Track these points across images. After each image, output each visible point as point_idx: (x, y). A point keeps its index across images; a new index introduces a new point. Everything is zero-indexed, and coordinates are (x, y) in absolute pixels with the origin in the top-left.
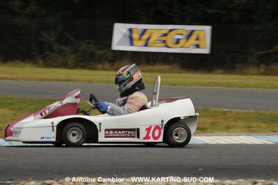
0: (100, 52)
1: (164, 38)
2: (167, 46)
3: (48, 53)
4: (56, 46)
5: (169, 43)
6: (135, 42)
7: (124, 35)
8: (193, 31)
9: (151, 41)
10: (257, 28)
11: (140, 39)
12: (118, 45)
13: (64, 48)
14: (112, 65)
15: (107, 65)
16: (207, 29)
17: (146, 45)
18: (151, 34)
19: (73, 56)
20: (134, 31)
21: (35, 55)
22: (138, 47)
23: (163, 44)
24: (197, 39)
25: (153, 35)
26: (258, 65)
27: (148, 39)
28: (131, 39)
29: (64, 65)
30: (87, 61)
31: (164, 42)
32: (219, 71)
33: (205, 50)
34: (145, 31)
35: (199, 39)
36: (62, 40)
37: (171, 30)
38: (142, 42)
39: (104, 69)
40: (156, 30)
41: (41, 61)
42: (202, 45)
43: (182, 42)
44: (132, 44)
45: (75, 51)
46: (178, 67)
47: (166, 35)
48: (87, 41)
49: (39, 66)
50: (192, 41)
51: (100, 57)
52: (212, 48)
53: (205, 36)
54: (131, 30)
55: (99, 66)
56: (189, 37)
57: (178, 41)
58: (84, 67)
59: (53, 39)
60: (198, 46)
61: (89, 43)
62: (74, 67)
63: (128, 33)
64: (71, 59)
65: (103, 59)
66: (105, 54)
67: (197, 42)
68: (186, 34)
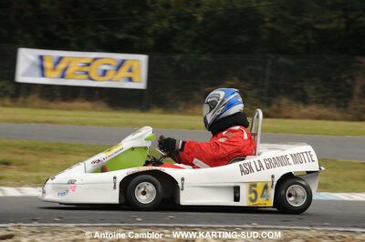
1: (86, 69)
2: (91, 79)
5: (93, 75)
6: (48, 73)
7: (33, 64)
8: (124, 61)
9: (69, 72)
11: (54, 69)
12: (24, 75)
15: (7, 101)
16: (142, 59)
17: (63, 77)
18: (69, 63)
20: (47, 59)
22: (52, 79)
23: (85, 76)
24: (130, 71)
25: (72, 64)
27: (65, 69)
28: (42, 68)
31: (87, 73)
34: (60, 59)
35: (132, 70)
37: (96, 59)
38: (58, 73)
40: (75, 58)
42: (135, 78)
43: (110, 74)
44: (43, 75)
46: (104, 105)
47: (88, 65)
50: (123, 72)
54: (41, 58)
56: (118, 67)
57: (104, 73)
60: (130, 79)
63: (38, 61)
66: (3, 87)
67: (129, 75)
68: (116, 64)
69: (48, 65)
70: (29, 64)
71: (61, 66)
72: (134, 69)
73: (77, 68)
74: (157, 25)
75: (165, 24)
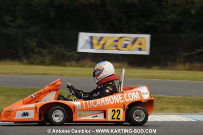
0: (69, 54)
1: (115, 44)
2: (118, 49)
3: (31, 54)
4: (37, 49)
5: (119, 47)
8: (136, 38)
9: (106, 45)
10: (183, 36)
11: (98, 44)
12: (82, 48)
13: (43, 50)
14: (78, 63)
15: (74, 63)
16: (147, 37)
17: (103, 48)
18: (107, 40)
19: (49, 57)
20: (94, 38)
21: (21, 56)
22: (96, 50)
23: (115, 48)
24: (140, 44)
25: (108, 41)
26: (184, 63)
27: (104, 44)
28: (92, 44)
29: (43, 63)
30: (60, 60)
31: (116, 46)
32: (156, 67)
33: (146, 52)
34: (102, 38)
35: (141, 44)
36: (41, 45)
37: (121, 38)
38: (100, 47)
39: (72, 66)
40: (110, 37)
41: (25, 60)
42: (143, 49)
43: (129, 47)
44: (92, 48)
45: (50, 53)
46: (126, 64)
47: (117, 41)
48: (59, 45)
49: (24, 64)
50: (136, 45)
51: (69, 57)
52: (151, 51)
53: (145, 42)
54: (91, 37)
55: (68, 64)
56: (134, 42)
57: (126, 46)
58: (57, 65)
59: (34, 44)
60: (140, 49)
61: (61, 47)
62: (50, 64)
63: (89, 40)
64: (48, 58)
65: (71, 58)
66: (73, 55)
67: (140, 46)
68: (132, 40)
69: (95, 42)
70: (84, 42)
71: (102, 42)
72: (143, 43)
73: (110, 43)
74: (168, 17)
75: (174, 16)
